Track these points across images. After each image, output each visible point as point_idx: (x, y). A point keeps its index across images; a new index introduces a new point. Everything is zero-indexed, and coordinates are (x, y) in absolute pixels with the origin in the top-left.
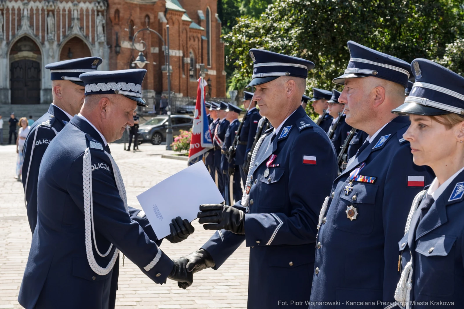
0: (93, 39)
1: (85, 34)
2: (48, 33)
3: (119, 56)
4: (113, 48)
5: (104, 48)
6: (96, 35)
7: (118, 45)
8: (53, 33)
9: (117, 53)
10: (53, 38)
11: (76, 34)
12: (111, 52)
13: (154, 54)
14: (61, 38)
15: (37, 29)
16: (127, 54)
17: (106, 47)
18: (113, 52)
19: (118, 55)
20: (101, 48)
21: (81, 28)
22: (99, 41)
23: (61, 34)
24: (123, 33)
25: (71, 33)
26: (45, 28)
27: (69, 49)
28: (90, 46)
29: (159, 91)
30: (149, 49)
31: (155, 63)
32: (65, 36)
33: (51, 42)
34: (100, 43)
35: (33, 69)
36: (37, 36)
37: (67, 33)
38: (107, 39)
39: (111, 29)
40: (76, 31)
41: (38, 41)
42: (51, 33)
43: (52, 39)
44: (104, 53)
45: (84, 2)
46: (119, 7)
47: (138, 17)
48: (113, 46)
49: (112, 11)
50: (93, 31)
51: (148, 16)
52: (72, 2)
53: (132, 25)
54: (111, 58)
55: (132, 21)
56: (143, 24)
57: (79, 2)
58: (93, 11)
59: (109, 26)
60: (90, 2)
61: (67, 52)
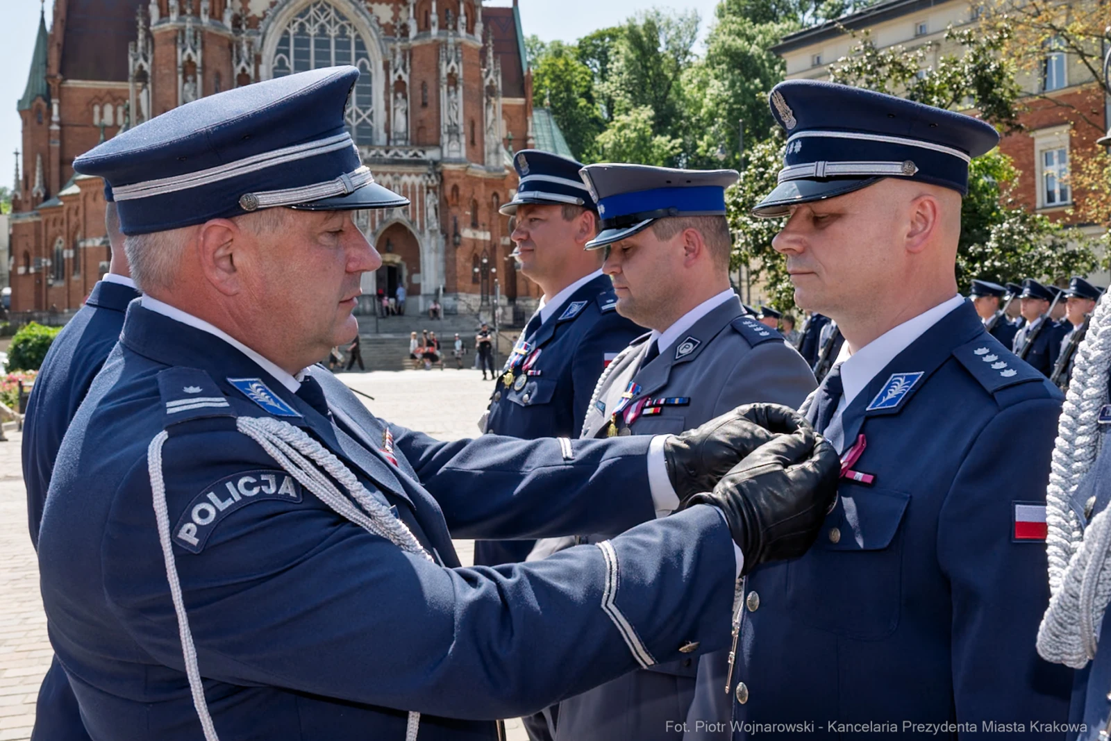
1: (410, 218)
2: (358, 217)
3: (459, 249)
4: (451, 238)
5: (437, 238)
6: (425, 221)
7: (457, 234)
8: (366, 217)
9: (456, 245)
10: (365, 223)
11: (398, 219)
12: (447, 243)
13: (504, 246)
14: (377, 224)
16: (469, 246)
17: (441, 236)
18: (451, 244)
19: (457, 248)
20: (434, 238)
22: (430, 228)
23: (377, 219)
24: (463, 218)
25: (390, 217)
27: (389, 240)
28: (417, 236)
29: (512, 296)
30: (499, 240)
31: (506, 259)
32: (382, 221)
34: (431, 232)
37: (385, 218)
38: (442, 225)
39: (446, 212)
40: (398, 216)
42: (363, 217)
43: (364, 226)
44: (437, 244)
45: (409, 175)
46: (457, 181)
47: (482, 195)
48: (451, 236)
49: (448, 188)
50: (422, 215)
51: (496, 194)
52: (392, 174)
53: (475, 207)
54: (447, 252)
55: (475, 202)
56: (490, 205)
57: (402, 175)
58: (421, 187)
59: (443, 208)
60: (417, 175)
61: (385, 244)
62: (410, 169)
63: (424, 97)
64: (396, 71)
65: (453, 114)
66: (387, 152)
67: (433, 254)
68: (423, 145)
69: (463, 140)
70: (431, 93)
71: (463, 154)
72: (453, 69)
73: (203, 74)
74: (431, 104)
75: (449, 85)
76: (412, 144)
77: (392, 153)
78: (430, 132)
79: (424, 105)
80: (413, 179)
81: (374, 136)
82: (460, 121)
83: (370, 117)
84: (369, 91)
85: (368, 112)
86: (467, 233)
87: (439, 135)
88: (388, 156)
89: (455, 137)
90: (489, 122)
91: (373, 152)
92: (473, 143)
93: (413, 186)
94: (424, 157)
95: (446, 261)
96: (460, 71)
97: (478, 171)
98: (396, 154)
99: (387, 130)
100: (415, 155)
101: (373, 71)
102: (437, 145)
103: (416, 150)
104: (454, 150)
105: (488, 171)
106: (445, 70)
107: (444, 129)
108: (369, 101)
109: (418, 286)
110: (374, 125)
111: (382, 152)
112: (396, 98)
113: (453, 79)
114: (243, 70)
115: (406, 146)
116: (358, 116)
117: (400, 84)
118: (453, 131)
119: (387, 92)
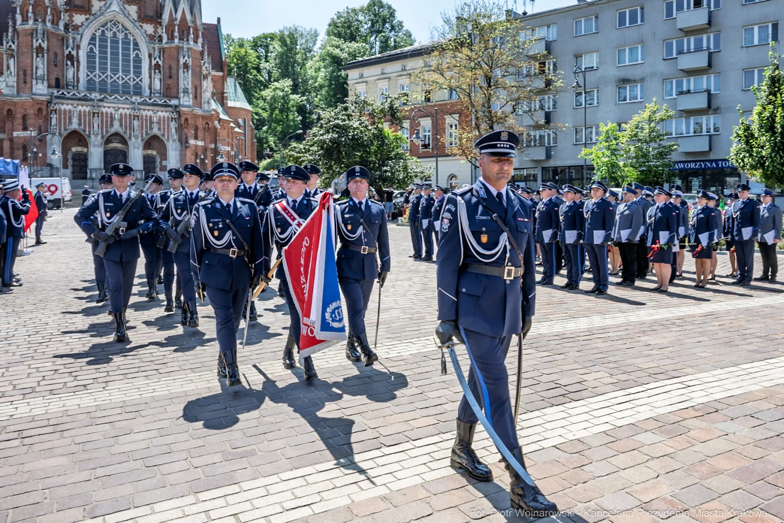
0: (168, 137)
1: (162, 133)
2: (134, 131)
3: (188, 150)
4: (184, 144)
5: (176, 143)
6: (170, 135)
7: (187, 142)
8: (138, 131)
9: (187, 147)
10: (138, 134)
11: (155, 133)
12: (182, 146)
13: (211, 149)
14: (144, 135)
15: (126, 128)
16: (193, 148)
17: (178, 143)
18: (184, 147)
19: (186, 149)
20: (174, 143)
21: (159, 129)
22: (173, 138)
23: (144, 133)
24: (190, 134)
25: (151, 132)
26: (132, 128)
27: (150, 143)
28: (166, 142)
30: (208, 145)
32: (147, 134)
33: (136, 137)
34: (173, 140)
35: (121, 156)
36: (125, 133)
37: (148, 132)
38: (179, 137)
39: (182, 131)
40: (155, 131)
41: (126, 137)
42: (136, 131)
44: (176, 147)
45: (162, 111)
46: (188, 116)
47: (200, 123)
48: (183, 142)
49: (183, 119)
50: (168, 132)
51: (207, 123)
52: (153, 111)
53: (196, 129)
54: (181, 151)
55: (196, 126)
56: (204, 129)
57: (158, 111)
58: (168, 118)
59: (180, 129)
60: (166, 112)
61: (148, 145)
62: (163, 109)
63: (170, 73)
64: (155, 59)
65: (186, 83)
66: (150, 99)
67: (174, 152)
68: (170, 97)
69: (191, 96)
70: (174, 71)
71: (191, 103)
72: (186, 61)
73: (48, 53)
74: (174, 77)
75: (184, 68)
76: (163, 96)
77: (153, 100)
78: (174, 91)
79: (170, 77)
80: (163, 114)
81: (143, 91)
82: (190, 86)
83: (141, 80)
84: (140, 67)
85: (140, 78)
86: (192, 142)
87: (178, 93)
88: (151, 101)
89: (186, 94)
90: (205, 88)
91: (142, 99)
92: (196, 97)
93: (164, 117)
94: (170, 103)
95: (181, 155)
96: (190, 62)
97: (199, 112)
98: (155, 101)
99: (150, 88)
100: (165, 102)
101: (142, 58)
102: (177, 97)
103: (165, 99)
104: (186, 101)
105: (204, 111)
106: (182, 61)
107: (181, 90)
108: (140, 73)
109: (166, 166)
110: (143, 85)
111: (147, 99)
112: (155, 72)
113: (186, 66)
114: (70, 52)
115: (160, 97)
116: (134, 80)
117: (157, 66)
118: (186, 91)
119: (150, 69)
